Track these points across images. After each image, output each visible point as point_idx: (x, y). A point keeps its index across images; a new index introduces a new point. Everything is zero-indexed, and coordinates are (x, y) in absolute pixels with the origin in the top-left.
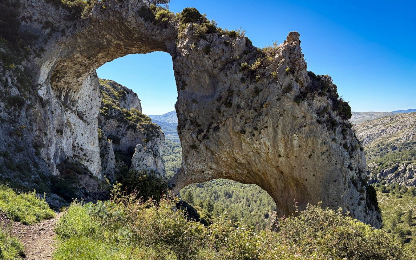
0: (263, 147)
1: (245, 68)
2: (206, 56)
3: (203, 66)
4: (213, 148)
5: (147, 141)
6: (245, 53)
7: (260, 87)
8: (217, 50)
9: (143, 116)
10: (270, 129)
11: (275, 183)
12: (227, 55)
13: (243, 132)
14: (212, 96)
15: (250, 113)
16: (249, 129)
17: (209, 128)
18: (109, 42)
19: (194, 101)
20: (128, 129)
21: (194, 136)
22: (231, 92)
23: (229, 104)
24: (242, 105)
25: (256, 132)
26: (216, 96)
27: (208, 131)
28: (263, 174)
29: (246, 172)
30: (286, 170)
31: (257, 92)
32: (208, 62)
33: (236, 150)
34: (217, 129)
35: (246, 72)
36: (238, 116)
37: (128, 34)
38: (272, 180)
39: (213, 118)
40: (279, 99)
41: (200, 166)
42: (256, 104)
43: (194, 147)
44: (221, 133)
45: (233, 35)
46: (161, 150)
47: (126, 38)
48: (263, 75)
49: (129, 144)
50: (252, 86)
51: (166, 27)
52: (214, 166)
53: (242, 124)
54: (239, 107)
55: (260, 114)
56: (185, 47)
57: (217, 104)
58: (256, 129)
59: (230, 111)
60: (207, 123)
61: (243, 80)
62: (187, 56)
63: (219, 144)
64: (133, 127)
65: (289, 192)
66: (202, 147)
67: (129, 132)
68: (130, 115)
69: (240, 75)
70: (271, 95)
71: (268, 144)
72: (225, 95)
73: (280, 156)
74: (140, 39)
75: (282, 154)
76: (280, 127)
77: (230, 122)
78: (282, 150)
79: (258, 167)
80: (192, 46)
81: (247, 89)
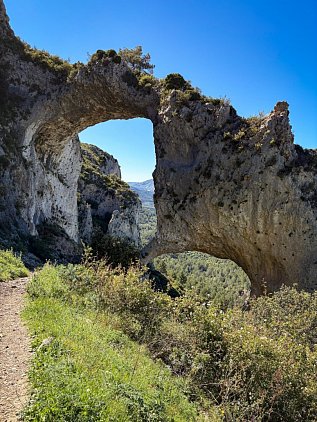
0: (241, 222)
1: (228, 138)
2: (188, 124)
3: (183, 134)
4: (188, 219)
5: (124, 208)
6: (228, 122)
7: (242, 159)
8: (199, 118)
9: (122, 183)
10: (250, 203)
11: (251, 259)
12: (209, 124)
13: (221, 204)
14: (192, 165)
15: (229, 186)
16: (227, 202)
17: (186, 198)
18: (92, 106)
19: (172, 170)
20: (106, 195)
21: (170, 205)
22: (211, 162)
23: (208, 175)
24: (222, 176)
25: (234, 206)
26: (195, 166)
27: (184, 202)
28: (239, 250)
29: (221, 246)
30: (264, 247)
31: (238, 163)
32: (189, 131)
33: (212, 223)
34: (194, 200)
35: (228, 142)
36: (217, 189)
37: (111, 98)
38: (248, 257)
39: (190, 188)
40: (261, 173)
41: (173, 237)
42: (236, 176)
43: (169, 217)
44: (197, 204)
45: (217, 103)
46: (137, 217)
47: (109, 103)
48: (246, 146)
49: (106, 210)
50: (233, 158)
51: (149, 93)
52: (189, 239)
53: (220, 196)
54: (218, 178)
55: (240, 187)
56: (166, 114)
57: (195, 174)
58: (235, 202)
59: (209, 182)
60: (184, 193)
61: (224, 150)
62: (168, 123)
63: (195, 216)
64: (112, 193)
65: (265, 271)
66: (177, 217)
67: (107, 198)
68: (109, 181)
69: (222, 145)
70: (253, 168)
71: (246, 219)
72: (204, 166)
73: (258, 232)
74: (121, 105)
75: (261, 231)
76: (261, 201)
77: (208, 193)
78: (261, 226)
79: (234, 242)
80: (174, 113)
81: (227, 160)
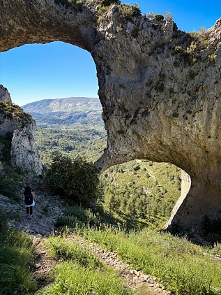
0: (195, 130)
1: (179, 51)
2: (134, 40)
3: (130, 50)
4: (141, 132)
5: (22, 127)
7: (195, 71)
8: (146, 33)
9: (17, 107)
10: (205, 112)
11: (197, 161)
12: (156, 39)
13: (176, 115)
14: (140, 81)
15: (183, 97)
16: (181, 113)
17: (136, 113)
19: (121, 86)
20: (5, 117)
21: (122, 121)
22: (162, 76)
23: (160, 88)
24: (176, 89)
25: (188, 116)
26: (146, 81)
27: (135, 116)
28: (187, 154)
29: (168, 152)
30: (212, 149)
31: (192, 76)
32: (136, 47)
33: (165, 133)
34: (146, 113)
35: (178, 55)
36: (171, 100)
38: (194, 159)
39: (141, 103)
40: (216, 83)
41: (123, 150)
42: (190, 88)
43: (121, 132)
44: (150, 118)
45: (160, 18)
46: (34, 133)
48: (199, 58)
49: (6, 130)
50: (186, 70)
51: (81, 10)
52: (138, 149)
53: (175, 108)
54: (172, 91)
55: (195, 98)
56: (109, 31)
57: (147, 89)
58: (189, 112)
59: (162, 95)
60: (134, 108)
61: (176, 64)
62: (113, 40)
63: (148, 128)
64: (10, 116)
65: (209, 169)
66: (130, 132)
67: (6, 120)
68: (5, 106)
69: (173, 59)
70: (208, 79)
71: (200, 126)
72: (155, 81)
73: (209, 137)
75: (212, 135)
76: (215, 109)
77: (161, 106)
78: (213, 132)
79: (184, 147)
80: (119, 29)
81: (180, 73)
